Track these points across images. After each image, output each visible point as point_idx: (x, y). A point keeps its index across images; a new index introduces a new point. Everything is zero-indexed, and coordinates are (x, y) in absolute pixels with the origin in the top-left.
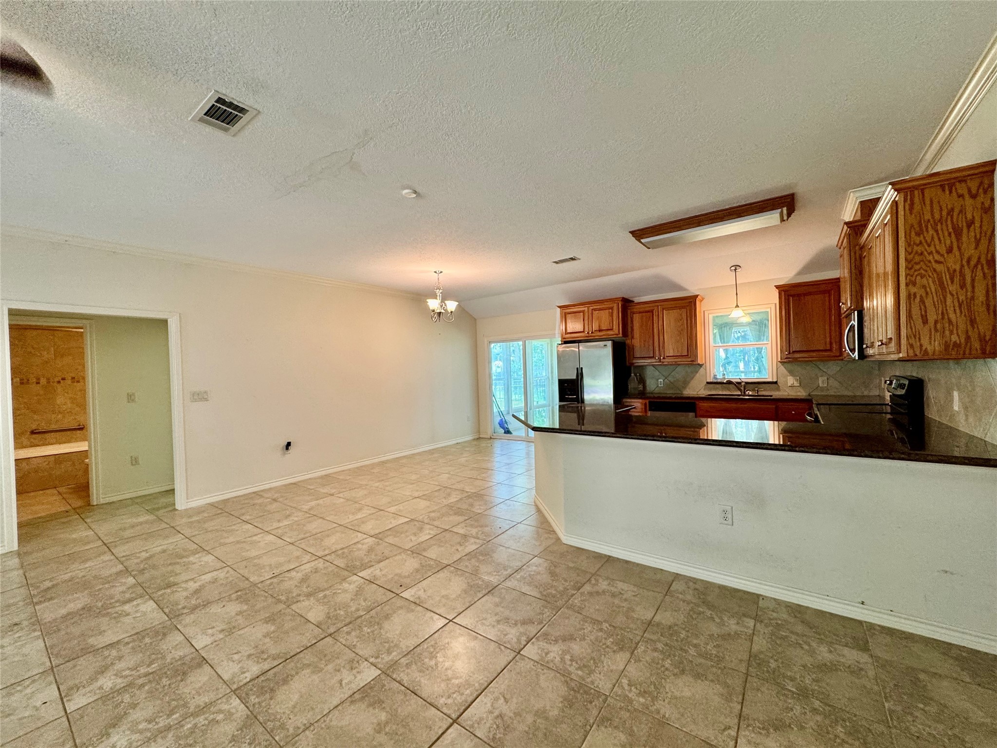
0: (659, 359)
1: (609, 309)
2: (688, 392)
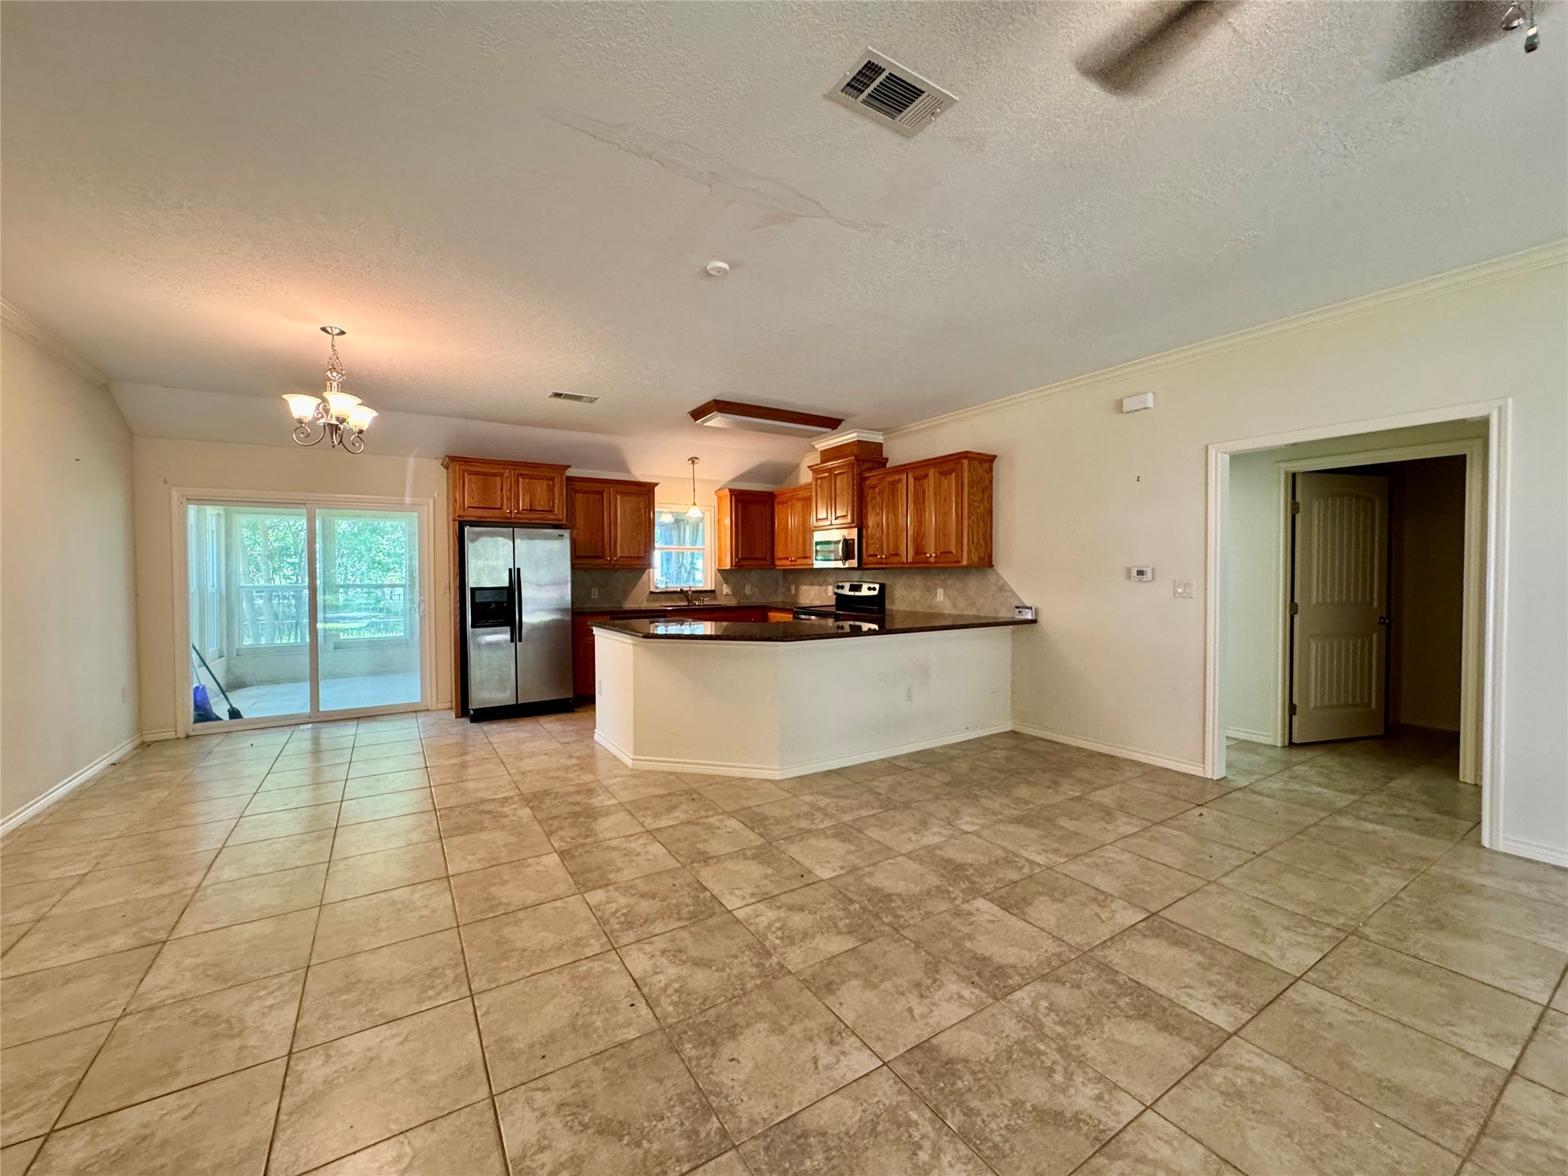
1: (548, 480)
2: (629, 605)
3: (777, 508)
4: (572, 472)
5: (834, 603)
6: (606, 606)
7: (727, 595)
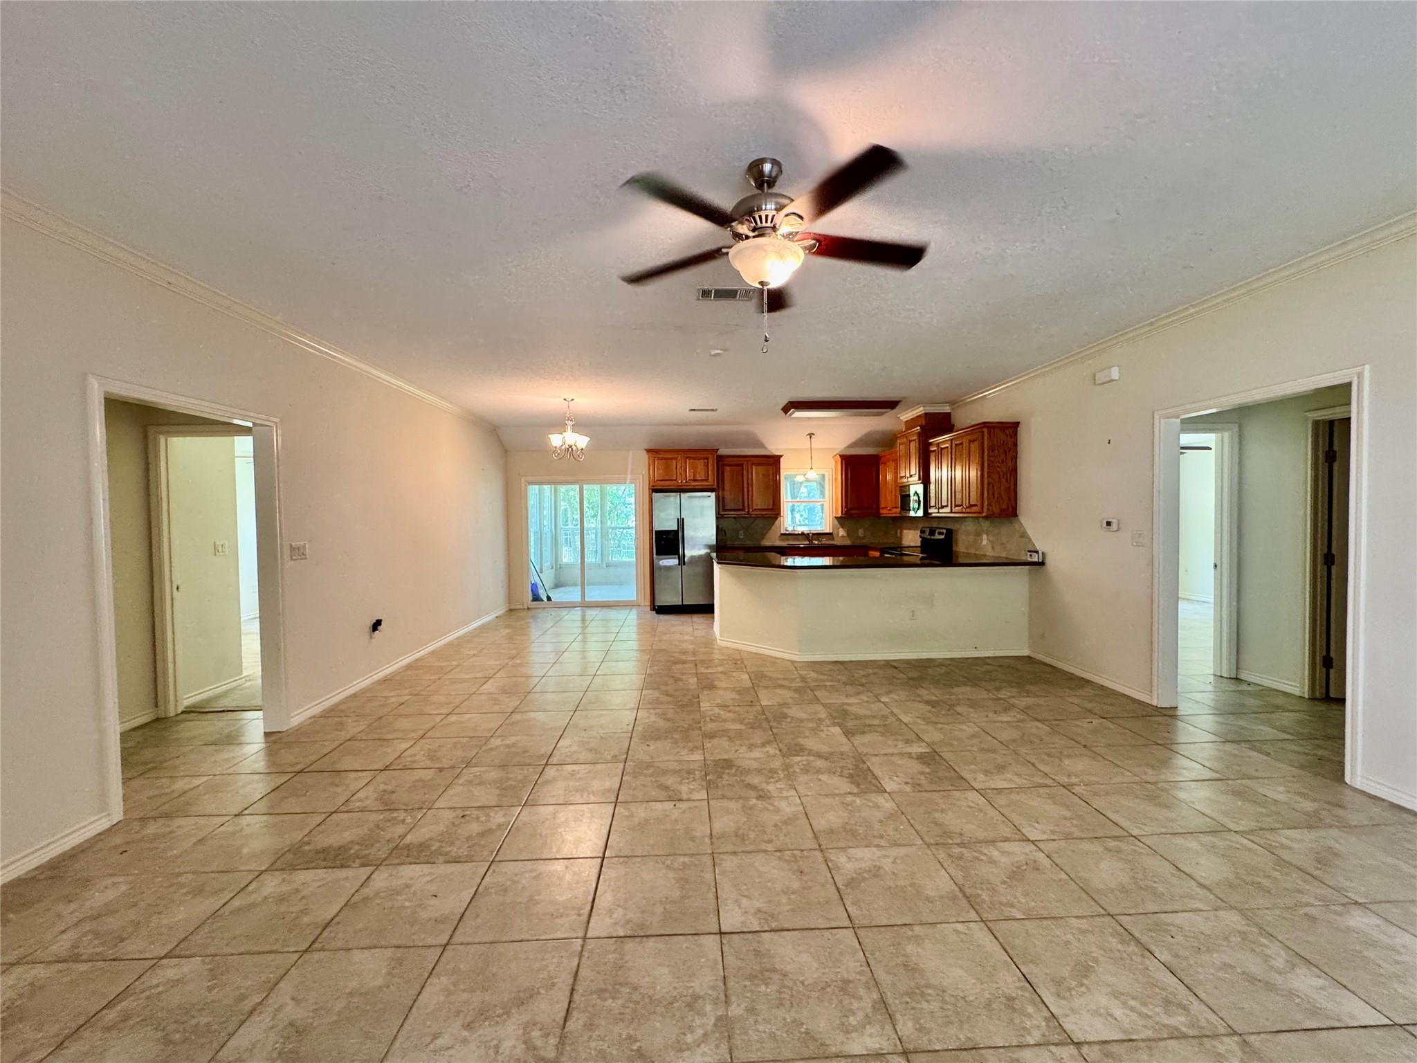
0: (749, 511)
1: (705, 459)
2: (766, 543)
3: (881, 467)
4: (722, 451)
5: (919, 544)
6: (749, 543)
7: (843, 536)
